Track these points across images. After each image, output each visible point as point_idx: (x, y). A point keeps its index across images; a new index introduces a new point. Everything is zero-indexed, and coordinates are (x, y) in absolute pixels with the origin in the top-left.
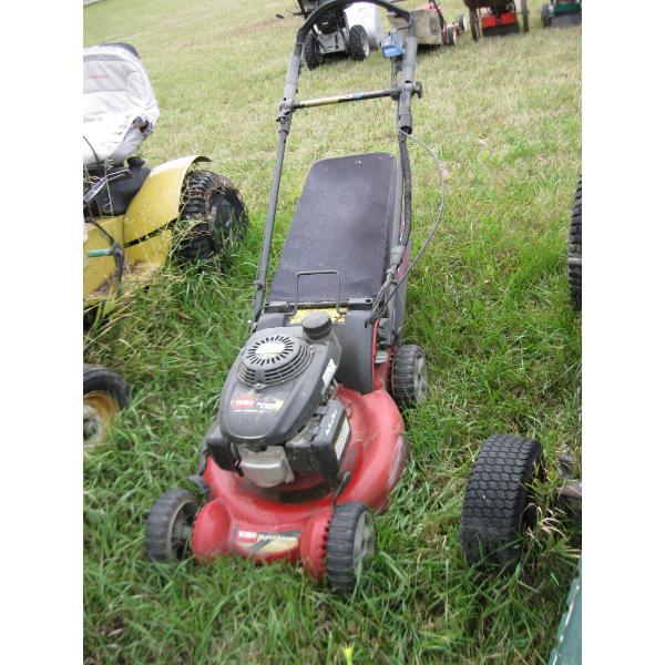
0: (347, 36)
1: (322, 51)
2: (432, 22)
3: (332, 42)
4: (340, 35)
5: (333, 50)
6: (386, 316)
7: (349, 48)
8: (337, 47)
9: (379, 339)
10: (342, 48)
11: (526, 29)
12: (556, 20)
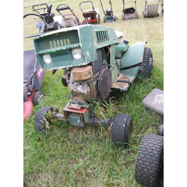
0: (54, 24)
1: (47, 28)
2: (75, 21)
3: (50, 26)
4: (51, 24)
5: (50, 28)
6: (31, 84)
7: (54, 28)
8: (51, 27)
9: (29, 89)
10: (52, 27)
11: (99, 23)
12: (107, 21)
